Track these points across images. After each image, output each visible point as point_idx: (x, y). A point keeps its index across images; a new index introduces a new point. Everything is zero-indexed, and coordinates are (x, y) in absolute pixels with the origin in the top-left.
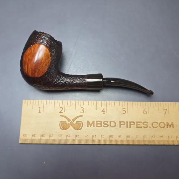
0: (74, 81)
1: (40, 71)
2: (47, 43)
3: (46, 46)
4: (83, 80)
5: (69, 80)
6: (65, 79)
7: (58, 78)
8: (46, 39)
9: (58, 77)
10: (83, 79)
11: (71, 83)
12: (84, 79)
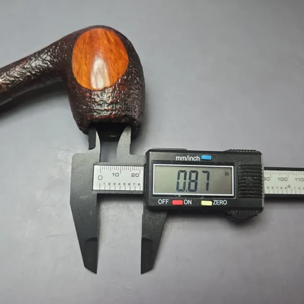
0: (24, 68)
1: (83, 43)
2: (90, 98)
3: (91, 91)
4: (8, 78)
5: (33, 65)
6: (41, 64)
7: (54, 57)
8: (98, 105)
9: (55, 60)
10: (9, 80)
11: (27, 62)
12: (5, 80)
